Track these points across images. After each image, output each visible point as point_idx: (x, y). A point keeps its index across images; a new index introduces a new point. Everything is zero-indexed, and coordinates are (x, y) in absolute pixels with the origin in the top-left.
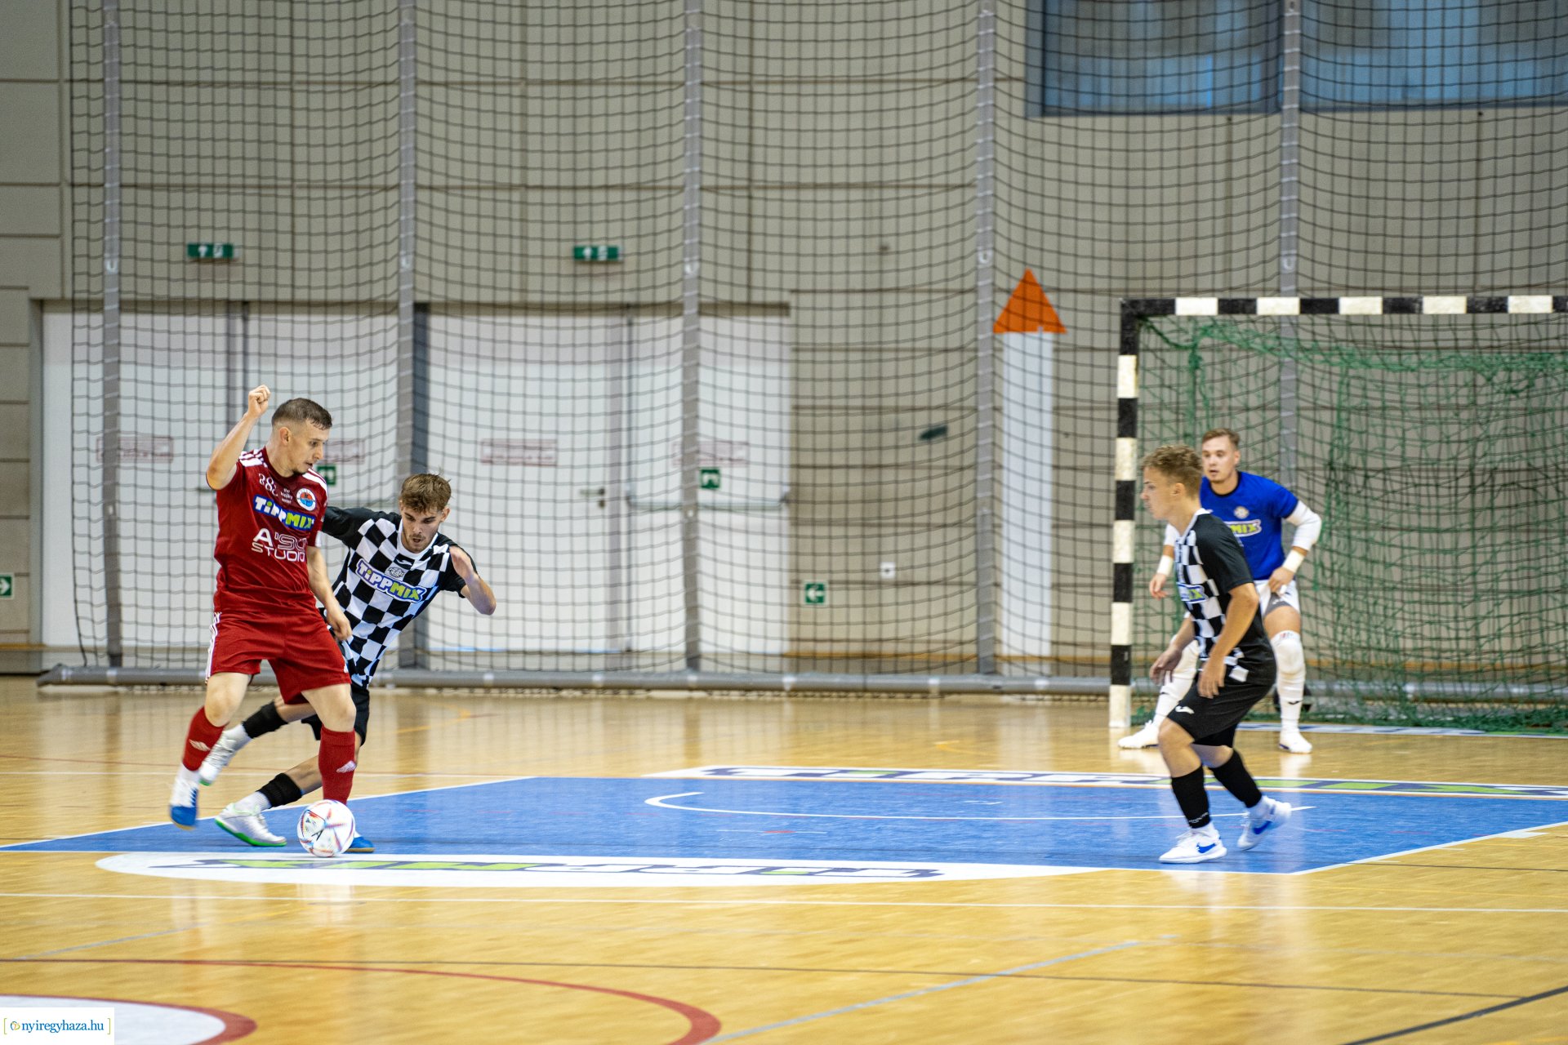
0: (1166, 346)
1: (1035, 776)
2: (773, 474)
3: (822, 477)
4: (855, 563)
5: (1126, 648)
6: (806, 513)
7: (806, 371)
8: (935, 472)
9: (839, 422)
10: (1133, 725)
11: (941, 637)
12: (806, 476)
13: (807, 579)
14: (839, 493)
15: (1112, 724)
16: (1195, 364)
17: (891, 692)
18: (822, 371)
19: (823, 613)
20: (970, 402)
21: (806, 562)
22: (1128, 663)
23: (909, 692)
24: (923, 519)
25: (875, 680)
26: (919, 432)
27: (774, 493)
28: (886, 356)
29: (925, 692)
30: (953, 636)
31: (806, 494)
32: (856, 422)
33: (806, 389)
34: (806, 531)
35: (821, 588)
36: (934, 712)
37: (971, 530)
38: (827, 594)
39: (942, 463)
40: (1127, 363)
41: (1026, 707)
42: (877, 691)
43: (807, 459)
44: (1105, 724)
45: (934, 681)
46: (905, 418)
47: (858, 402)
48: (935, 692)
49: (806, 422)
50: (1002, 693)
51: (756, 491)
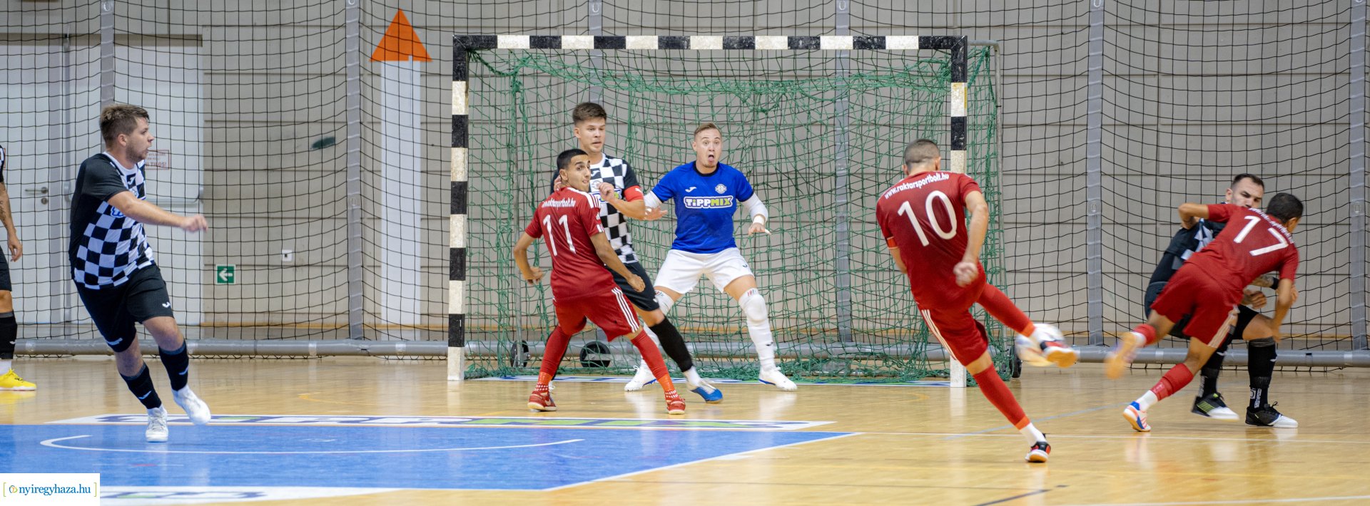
0: (492, 73)
1: (371, 419)
2: (193, 177)
3: (234, 178)
4: (261, 248)
5: (461, 317)
6: (220, 208)
7: (219, 91)
8: (312, 175)
9: (247, 133)
10: (466, 378)
11: (318, 309)
12: (220, 178)
13: (220, 262)
14: (247, 191)
15: (449, 378)
16: (516, 88)
17: (278, 354)
18: (232, 91)
19: (234, 290)
20: (341, 118)
21: (220, 249)
22: (462, 328)
23: (292, 355)
24: (305, 213)
25: (263, 345)
26: (313, 140)
27: (193, 193)
28: (284, 79)
29: (305, 355)
30: (329, 309)
31: (220, 193)
32: (261, 133)
33: (219, 106)
34: (220, 223)
35: (230, 270)
36: (312, 370)
37: (344, 222)
38: (237, 275)
39: (318, 167)
40: (459, 86)
41: (389, 365)
42: (266, 354)
43: (219, 164)
44: (444, 379)
45: (312, 346)
46: (302, 130)
47: (263, 117)
48: (313, 354)
49: (219, 134)
50: (369, 355)
51: (178, 192)
